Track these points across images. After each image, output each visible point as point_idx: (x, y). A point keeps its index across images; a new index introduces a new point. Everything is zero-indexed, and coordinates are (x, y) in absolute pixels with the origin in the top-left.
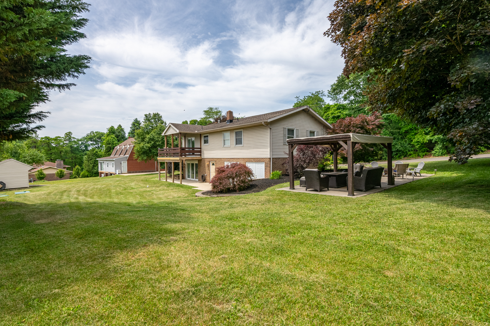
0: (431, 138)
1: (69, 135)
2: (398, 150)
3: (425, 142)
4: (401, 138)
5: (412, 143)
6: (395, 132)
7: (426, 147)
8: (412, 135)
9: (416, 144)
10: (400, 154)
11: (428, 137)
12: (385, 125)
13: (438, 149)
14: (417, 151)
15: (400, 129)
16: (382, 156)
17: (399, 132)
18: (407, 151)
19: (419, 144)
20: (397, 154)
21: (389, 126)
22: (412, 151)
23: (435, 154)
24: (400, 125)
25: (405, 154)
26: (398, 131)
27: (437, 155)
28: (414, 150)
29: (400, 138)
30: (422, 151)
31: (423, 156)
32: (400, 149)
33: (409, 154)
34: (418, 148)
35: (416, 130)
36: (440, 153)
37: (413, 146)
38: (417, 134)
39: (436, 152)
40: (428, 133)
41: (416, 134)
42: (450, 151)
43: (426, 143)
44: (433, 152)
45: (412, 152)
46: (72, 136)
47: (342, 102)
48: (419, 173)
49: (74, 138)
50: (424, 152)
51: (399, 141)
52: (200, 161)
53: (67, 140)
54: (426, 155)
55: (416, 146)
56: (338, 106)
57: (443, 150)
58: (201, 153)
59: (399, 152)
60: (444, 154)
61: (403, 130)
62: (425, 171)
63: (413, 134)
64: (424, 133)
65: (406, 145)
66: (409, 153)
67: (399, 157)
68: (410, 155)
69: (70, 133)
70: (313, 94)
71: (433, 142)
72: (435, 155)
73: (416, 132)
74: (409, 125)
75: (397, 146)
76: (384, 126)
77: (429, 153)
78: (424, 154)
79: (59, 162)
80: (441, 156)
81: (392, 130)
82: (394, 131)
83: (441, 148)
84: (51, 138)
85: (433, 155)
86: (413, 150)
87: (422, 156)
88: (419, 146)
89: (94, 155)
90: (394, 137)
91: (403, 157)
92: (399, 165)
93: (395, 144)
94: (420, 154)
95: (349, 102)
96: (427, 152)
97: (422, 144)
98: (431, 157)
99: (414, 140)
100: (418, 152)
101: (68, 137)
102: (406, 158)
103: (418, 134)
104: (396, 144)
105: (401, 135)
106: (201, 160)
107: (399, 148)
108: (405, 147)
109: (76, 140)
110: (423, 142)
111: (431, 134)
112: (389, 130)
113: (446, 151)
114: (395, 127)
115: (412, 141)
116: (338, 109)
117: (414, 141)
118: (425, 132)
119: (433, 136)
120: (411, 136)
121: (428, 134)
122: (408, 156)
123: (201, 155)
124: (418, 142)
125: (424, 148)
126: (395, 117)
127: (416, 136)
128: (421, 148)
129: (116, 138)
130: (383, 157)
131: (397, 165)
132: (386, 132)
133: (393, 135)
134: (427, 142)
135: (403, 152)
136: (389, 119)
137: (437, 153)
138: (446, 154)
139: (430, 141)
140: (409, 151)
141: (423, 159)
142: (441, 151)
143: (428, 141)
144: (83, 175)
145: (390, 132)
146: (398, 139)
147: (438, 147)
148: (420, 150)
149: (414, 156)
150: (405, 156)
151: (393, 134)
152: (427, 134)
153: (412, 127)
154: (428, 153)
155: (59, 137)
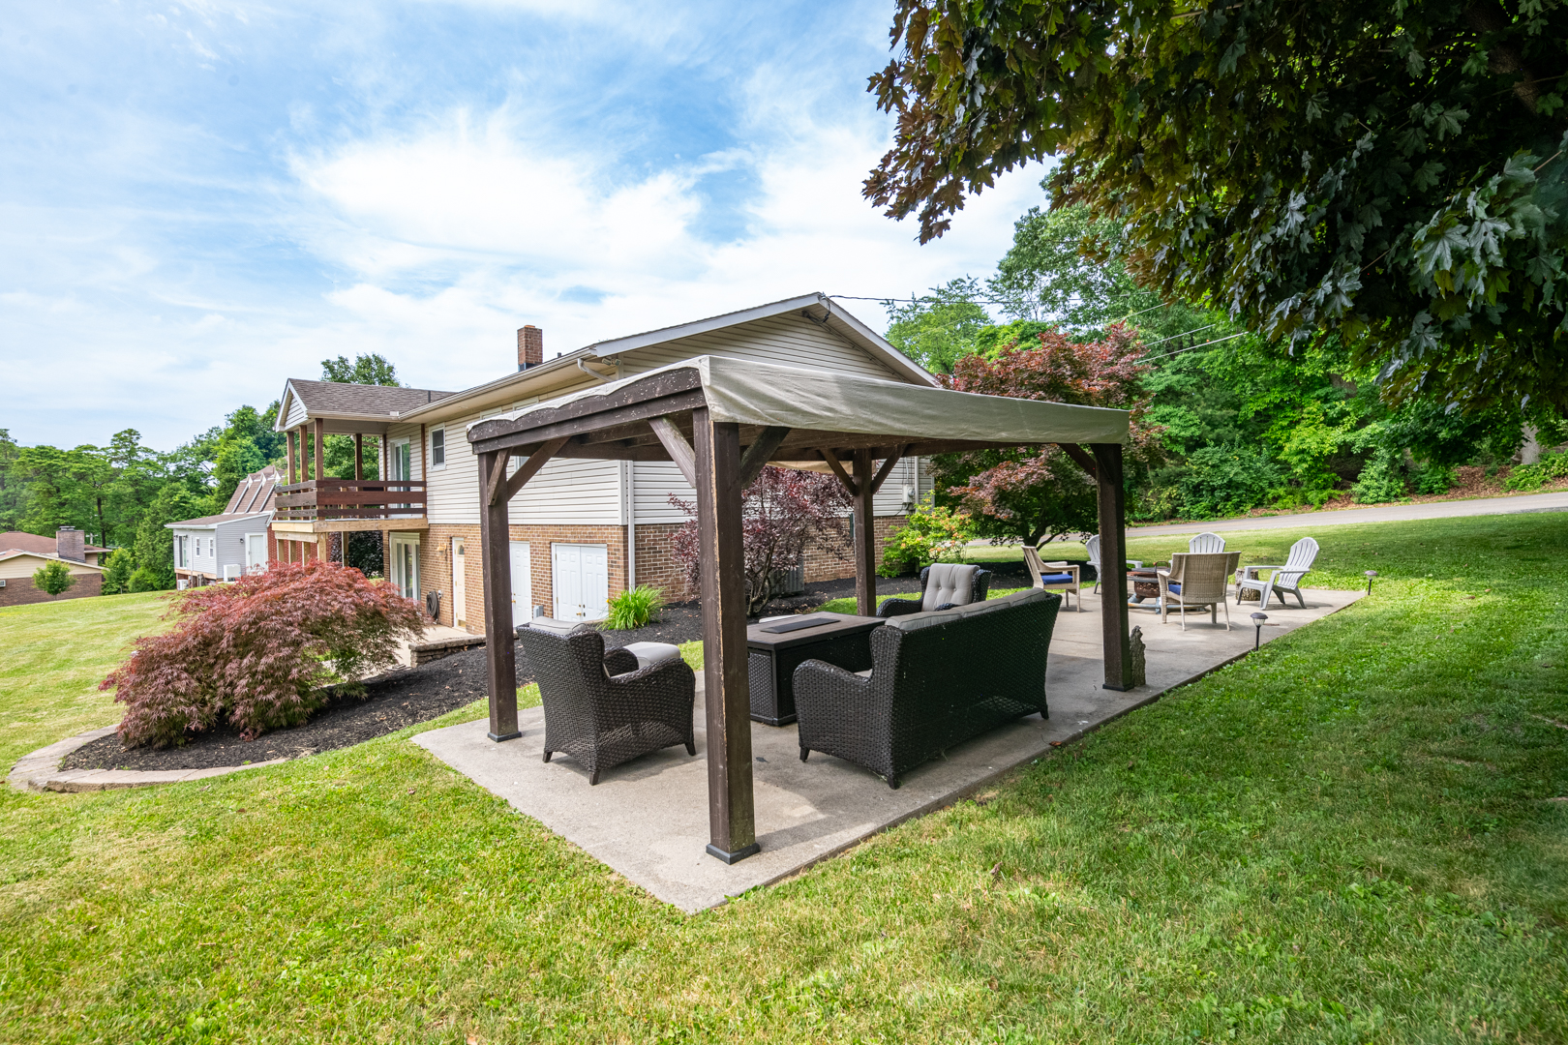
0: (1350, 438)
1: (127, 439)
2: (1230, 481)
3: (1325, 452)
4: (1243, 437)
5: (1281, 457)
6: (1222, 417)
7: (1331, 470)
8: (1282, 428)
9: (1295, 459)
10: (1240, 496)
11: (1337, 435)
12: (1186, 394)
13: (1376, 476)
14: (1299, 484)
15: (1238, 408)
16: (1176, 503)
17: (1234, 418)
18: (1264, 484)
19: (1305, 461)
20: (1228, 498)
21: (1198, 396)
22: (1282, 484)
23: (1363, 494)
24: (1237, 390)
25: (1259, 496)
26: (1232, 412)
27: (1369, 500)
28: (1290, 482)
29: (1238, 437)
30: (1317, 487)
31: (1322, 502)
32: (1240, 479)
33: (1270, 496)
34: (1301, 476)
35: (1294, 408)
36: (1382, 493)
37: (1286, 467)
38: (1298, 422)
39: (1368, 488)
40: (1338, 418)
41: (1293, 424)
42: (1417, 483)
43: (1331, 455)
44: (1358, 488)
45: (1281, 491)
46: (141, 443)
47: (1039, 314)
48: (1296, 592)
49: (147, 450)
50: (1325, 488)
51: (1237, 451)
52: (424, 533)
53: (122, 459)
54: (1330, 498)
55: (1296, 465)
56: (1025, 328)
57: (1390, 481)
58: (425, 501)
59: (1237, 489)
60: (1396, 496)
61: (1249, 410)
62: (1326, 574)
63: (1285, 423)
64: (1322, 419)
65: (1259, 464)
66: (1271, 493)
67: (1237, 506)
68: (1276, 499)
69: (131, 432)
70: (939, 292)
71: (1356, 450)
72: (1363, 499)
73: (1295, 415)
74: (1268, 390)
75: (1227, 469)
76: (1183, 398)
77: (1342, 493)
78: (1325, 494)
79: (68, 535)
80: (1385, 502)
81: (1209, 411)
82: (1218, 413)
83: (1384, 474)
84: (62, 452)
85: (1355, 499)
86: (1286, 481)
87: (1317, 504)
88: (1305, 466)
89: (175, 511)
90: (1218, 434)
91: (1249, 506)
92: (1188, 557)
93: (1221, 461)
94: (1311, 495)
95: (1063, 317)
96: (1335, 487)
97: (1316, 459)
98: (1349, 507)
99: (1288, 445)
100: (1303, 488)
101: (126, 446)
102: (1260, 511)
103: (1304, 422)
104: (1226, 461)
105: (1240, 427)
106: (427, 531)
107: (1236, 474)
108: (1257, 471)
109: (153, 458)
110: (1321, 453)
111: (1350, 421)
112: (1199, 409)
113: (1402, 484)
114: (1222, 400)
115: (1281, 448)
116: (1024, 337)
117: (1286, 449)
118: (1325, 414)
119: (1354, 429)
120: (1279, 433)
121: (1338, 424)
122: (1270, 503)
123: (424, 511)
124: (1303, 451)
125: (1325, 476)
126: (1221, 364)
127: (1293, 432)
128: (1313, 472)
129: (256, 449)
130: (1181, 509)
131: (1181, 557)
132: (1189, 417)
133: (1212, 430)
134: (1335, 451)
135: (1249, 489)
136: (1201, 372)
137: (1371, 493)
138: (1404, 495)
139: (1345, 447)
140: (1271, 485)
141: (1322, 513)
142: (1385, 482)
143: (1340, 447)
144: (137, 581)
145: (1203, 418)
146: (1232, 442)
147: (1373, 470)
148: (1310, 481)
149: (1290, 504)
150: (1259, 504)
151: (1212, 423)
152: (1332, 423)
153: (1282, 400)
154: (1336, 492)
155: (92, 448)
